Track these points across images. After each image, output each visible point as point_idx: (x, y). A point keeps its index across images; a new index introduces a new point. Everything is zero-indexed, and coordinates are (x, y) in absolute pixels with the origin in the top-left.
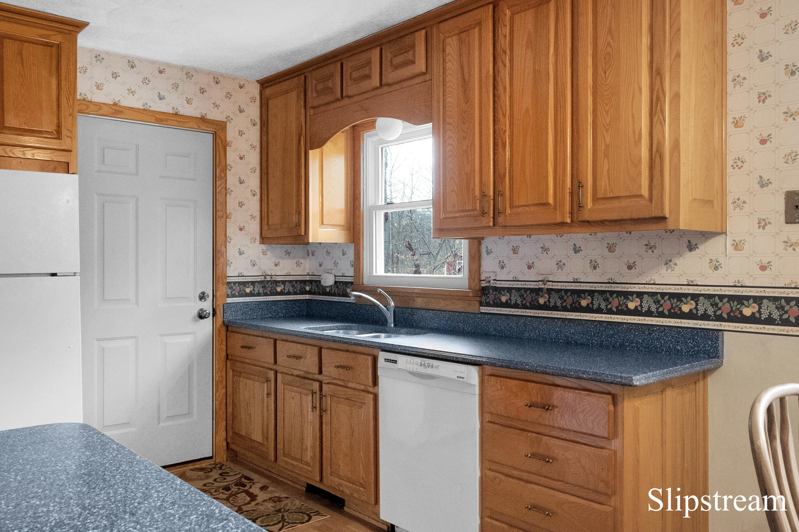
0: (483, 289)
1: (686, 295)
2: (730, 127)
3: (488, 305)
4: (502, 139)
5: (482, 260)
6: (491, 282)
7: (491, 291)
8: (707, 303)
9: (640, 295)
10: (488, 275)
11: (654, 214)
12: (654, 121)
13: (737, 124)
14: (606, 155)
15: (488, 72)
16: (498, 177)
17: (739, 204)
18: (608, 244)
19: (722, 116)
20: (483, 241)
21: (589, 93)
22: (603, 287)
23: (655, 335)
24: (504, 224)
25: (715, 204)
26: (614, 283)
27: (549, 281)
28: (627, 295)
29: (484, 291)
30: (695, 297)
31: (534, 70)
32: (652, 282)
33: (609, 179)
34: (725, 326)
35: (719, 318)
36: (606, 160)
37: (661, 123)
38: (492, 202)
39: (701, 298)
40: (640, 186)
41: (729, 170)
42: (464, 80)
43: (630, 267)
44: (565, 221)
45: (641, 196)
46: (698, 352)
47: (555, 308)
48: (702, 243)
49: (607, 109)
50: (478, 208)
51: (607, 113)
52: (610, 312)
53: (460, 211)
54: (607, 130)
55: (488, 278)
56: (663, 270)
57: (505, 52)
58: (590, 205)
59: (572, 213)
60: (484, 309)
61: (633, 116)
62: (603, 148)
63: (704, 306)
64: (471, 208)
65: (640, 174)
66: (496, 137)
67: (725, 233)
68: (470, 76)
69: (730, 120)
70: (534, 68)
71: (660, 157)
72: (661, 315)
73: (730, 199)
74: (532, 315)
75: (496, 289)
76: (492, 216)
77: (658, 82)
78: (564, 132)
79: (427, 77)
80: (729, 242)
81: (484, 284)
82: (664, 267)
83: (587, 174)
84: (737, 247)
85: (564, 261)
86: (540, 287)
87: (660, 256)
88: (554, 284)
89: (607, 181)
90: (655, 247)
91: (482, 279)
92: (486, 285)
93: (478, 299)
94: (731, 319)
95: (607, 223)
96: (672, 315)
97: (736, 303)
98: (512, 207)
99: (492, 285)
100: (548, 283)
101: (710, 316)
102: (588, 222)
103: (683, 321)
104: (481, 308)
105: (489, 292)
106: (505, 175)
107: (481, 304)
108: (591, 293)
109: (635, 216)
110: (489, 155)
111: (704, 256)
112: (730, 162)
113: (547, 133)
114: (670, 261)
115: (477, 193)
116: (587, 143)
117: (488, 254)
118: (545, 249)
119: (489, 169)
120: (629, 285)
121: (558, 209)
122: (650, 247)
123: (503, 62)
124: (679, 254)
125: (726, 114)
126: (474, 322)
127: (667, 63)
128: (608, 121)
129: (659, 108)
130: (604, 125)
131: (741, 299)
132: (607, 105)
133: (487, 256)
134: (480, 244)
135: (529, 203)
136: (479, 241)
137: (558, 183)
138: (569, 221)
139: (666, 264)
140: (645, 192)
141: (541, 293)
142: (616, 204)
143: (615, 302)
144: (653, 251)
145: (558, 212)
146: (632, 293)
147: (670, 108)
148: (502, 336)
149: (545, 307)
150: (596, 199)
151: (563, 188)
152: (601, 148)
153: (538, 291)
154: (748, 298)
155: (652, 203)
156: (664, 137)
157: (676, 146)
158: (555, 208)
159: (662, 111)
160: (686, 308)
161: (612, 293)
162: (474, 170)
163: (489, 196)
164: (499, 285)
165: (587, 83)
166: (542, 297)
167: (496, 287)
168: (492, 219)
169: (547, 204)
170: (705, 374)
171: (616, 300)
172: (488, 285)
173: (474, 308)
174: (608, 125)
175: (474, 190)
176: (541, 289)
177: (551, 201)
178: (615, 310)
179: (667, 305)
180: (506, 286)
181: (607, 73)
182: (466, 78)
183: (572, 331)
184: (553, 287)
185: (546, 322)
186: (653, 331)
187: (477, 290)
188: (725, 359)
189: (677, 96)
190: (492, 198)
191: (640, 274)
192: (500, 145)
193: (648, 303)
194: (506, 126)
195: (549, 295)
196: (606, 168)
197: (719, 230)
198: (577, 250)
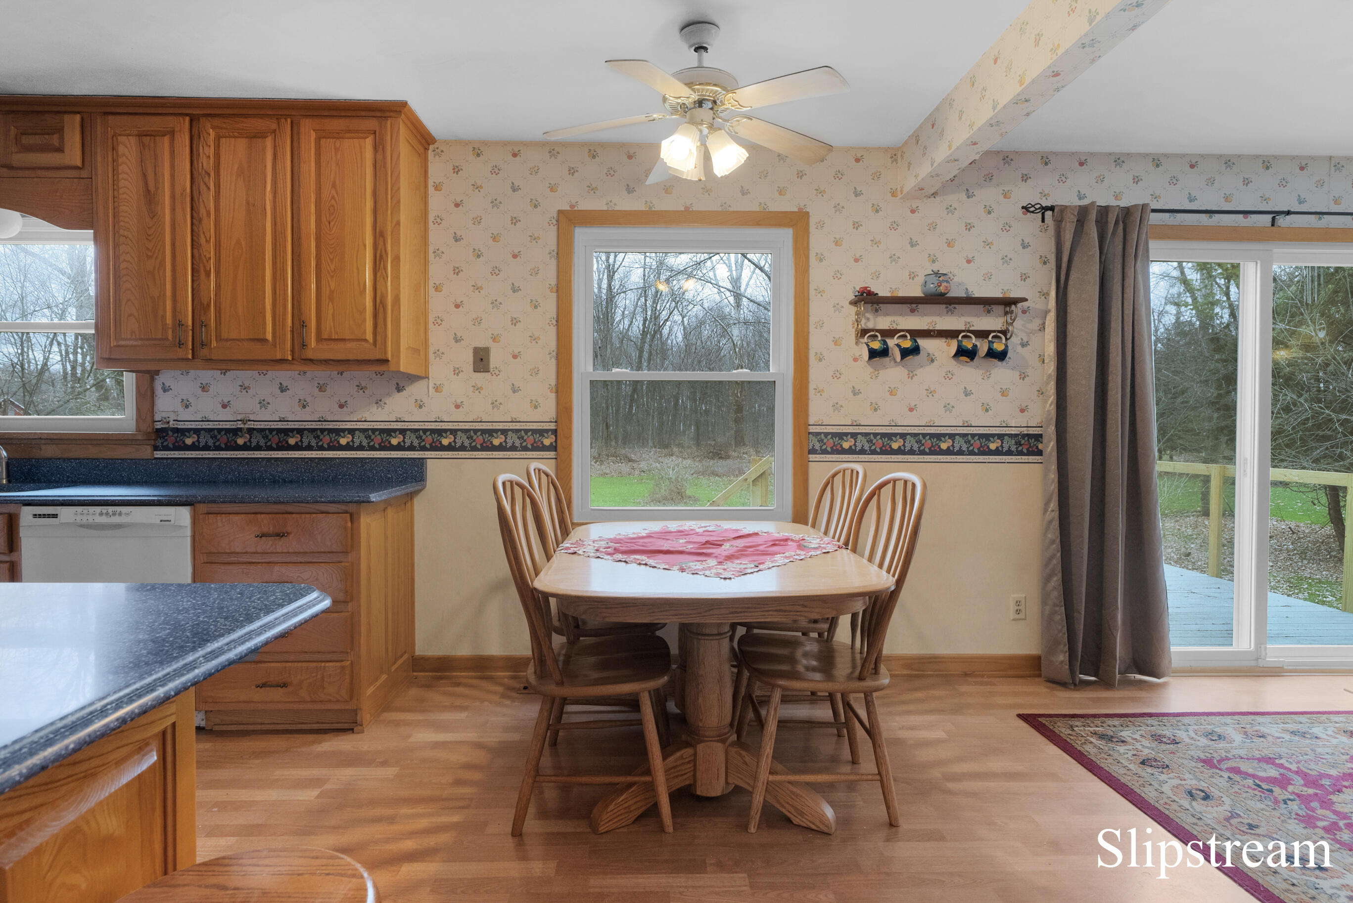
0: (158, 431)
1: (395, 430)
2: (432, 291)
3: (166, 448)
4: (205, 267)
5: (156, 399)
6: (170, 423)
7: (170, 433)
8: (413, 436)
9: (352, 431)
10: (165, 415)
11: (378, 357)
12: (378, 275)
13: (437, 289)
14: (331, 299)
15: (184, 190)
16: (199, 307)
17: (438, 354)
18: (319, 384)
19: (426, 279)
20: (157, 377)
21: (312, 239)
22: (314, 426)
23: (367, 467)
24: (208, 357)
25: (421, 353)
26: (325, 421)
27: (249, 421)
28: (339, 432)
29: (161, 433)
30: (403, 431)
31: (248, 203)
32: (363, 420)
33: (334, 320)
34: (428, 454)
35: (423, 449)
36: (330, 304)
37: (384, 278)
38: (190, 333)
39: (408, 432)
40: (365, 330)
41: (431, 325)
42: (148, 191)
43: (341, 406)
44: (286, 358)
45: (366, 340)
46: (407, 477)
47: (258, 448)
48: (408, 385)
49: (331, 257)
50: (170, 337)
51: (332, 260)
52: (321, 448)
53: (141, 339)
54: (332, 277)
55: (165, 418)
56: (374, 409)
57: (209, 175)
58: (313, 344)
59: (293, 351)
60: (159, 454)
61: (358, 268)
62: (328, 292)
63: (410, 439)
64: (160, 336)
65: (365, 320)
66: (195, 262)
67: (428, 378)
68: (157, 189)
69: (431, 284)
70: (246, 200)
71: (383, 307)
72: (372, 449)
73: (431, 350)
74: (228, 456)
75: (176, 430)
76: (191, 347)
77: (381, 243)
78: (284, 271)
79: (85, 174)
80: (431, 386)
81: (159, 426)
82: (375, 406)
83: (310, 314)
84: (437, 389)
85: (267, 400)
86: (239, 426)
87: (371, 396)
88: (256, 423)
89: (332, 324)
90: (366, 388)
91: (157, 420)
92: (163, 426)
93: (152, 442)
94: (433, 448)
95: (331, 362)
96: (382, 448)
97: (436, 435)
98: (219, 339)
99: (172, 426)
100: (249, 423)
101: (416, 447)
102: (311, 360)
103: (392, 452)
104: (155, 452)
105: (168, 434)
106: (209, 305)
107: (156, 448)
108: (300, 431)
109: (360, 357)
110: (187, 281)
111: (410, 396)
112: (431, 319)
113: (264, 269)
114: (380, 401)
115: (169, 320)
116: (311, 286)
117: (165, 391)
118: (244, 388)
119: (187, 297)
120: (341, 423)
121: (278, 346)
122: (361, 388)
123: (205, 184)
124: (389, 395)
125: (428, 279)
126: (146, 470)
127: (389, 228)
128: (333, 269)
129: (382, 265)
130: (329, 272)
131: (440, 432)
132: (331, 253)
133: (163, 393)
134: (152, 380)
135: (242, 337)
136: (153, 375)
137: (277, 319)
138: (290, 358)
139: (377, 403)
140: (369, 336)
141: (240, 433)
142: (341, 345)
143: (326, 439)
144: (364, 392)
145: (278, 349)
146: (343, 430)
147: (392, 267)
148: (188, 482)
149: (245, 447)
150: (319, 339)
151: (284, 325)
152: (325, 292)
153: (236, 432)
154: (445, 431)
155: (376, 347)
156: (387, 291)
157: (397, 300)
158: (274, 345)
159: (385, 268)
160: (394, 442)
161: (322, 430)
162: (165, 295)
163: (187, 326)
164: (181, 426)
165: (310, 228)
166: (241, 437)
167: (177, 428)
168: (190, 351)
169: (264, 341)
170: (411, 496)
171: (328, 437)
172: (166, 426)
173: (146, 452)
174: (332, 272)
175: (164, 317)
176: (240, 429)
177: (269, 337)
178: (326, 446)
179: (377, 439)
180: (193, 427)
181: (332, 224)
182: (152, 188)
183: (280, 469)
184: (255, 427)
185: (247, 462)
186: (365, 463)
187: (149, 433)
188: (429, 483)
189: (397, 259)
190: (191, 328)
191: (352, 413)
192: (202, 273)
193: (359, 439)
194: (210, 253)
195: (250, 435)
196: (331, 311)
197: (424, 375)
198: (283, 389)
